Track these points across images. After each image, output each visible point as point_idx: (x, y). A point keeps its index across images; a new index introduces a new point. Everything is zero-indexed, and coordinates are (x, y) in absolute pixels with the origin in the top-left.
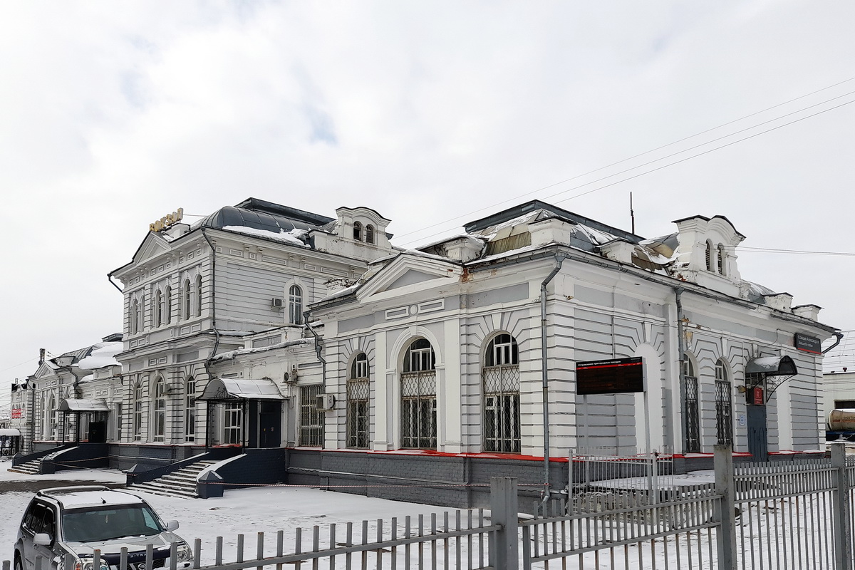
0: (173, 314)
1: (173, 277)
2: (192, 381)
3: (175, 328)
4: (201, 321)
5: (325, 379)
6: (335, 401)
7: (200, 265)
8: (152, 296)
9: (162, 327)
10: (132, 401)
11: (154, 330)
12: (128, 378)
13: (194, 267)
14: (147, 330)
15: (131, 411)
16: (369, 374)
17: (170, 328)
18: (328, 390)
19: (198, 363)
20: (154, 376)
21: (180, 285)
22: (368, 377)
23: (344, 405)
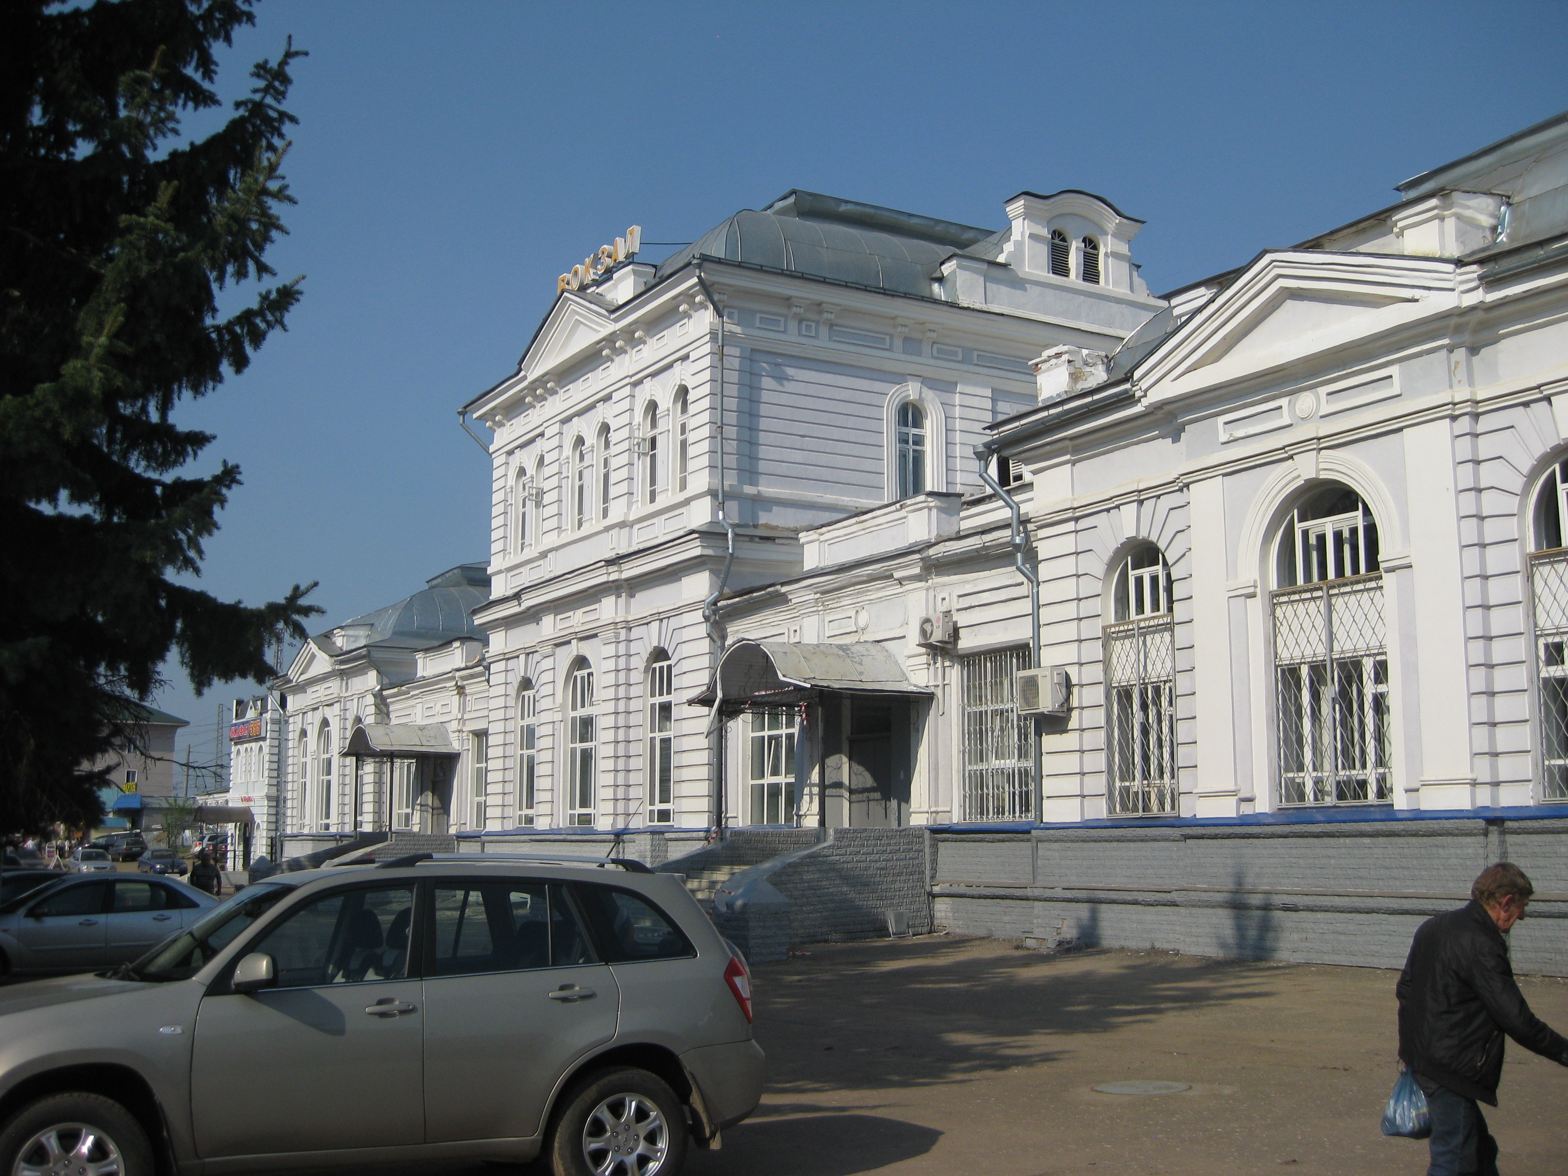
0: (613, 492)
1: (616, 396)
2: (665, 664)
3: (622, 525)
4: (687, 502)
5: (1037, 626)
6: (1068, 685)
7: (686, 357)
8: (560, 453)
9: (586, 530)
10: (510, 725)
11: (566, 537)
12: (501, 666)
13: (670, 366)
14: (551, 541)
15: (510, 750)
16: (1170, 601)
17: (608, 529)
18: (1049, 657)
19: (678, 611)
20: (565, 656)
21: (632, 417)
22: (1170, 609)
23: (1097, 695)
